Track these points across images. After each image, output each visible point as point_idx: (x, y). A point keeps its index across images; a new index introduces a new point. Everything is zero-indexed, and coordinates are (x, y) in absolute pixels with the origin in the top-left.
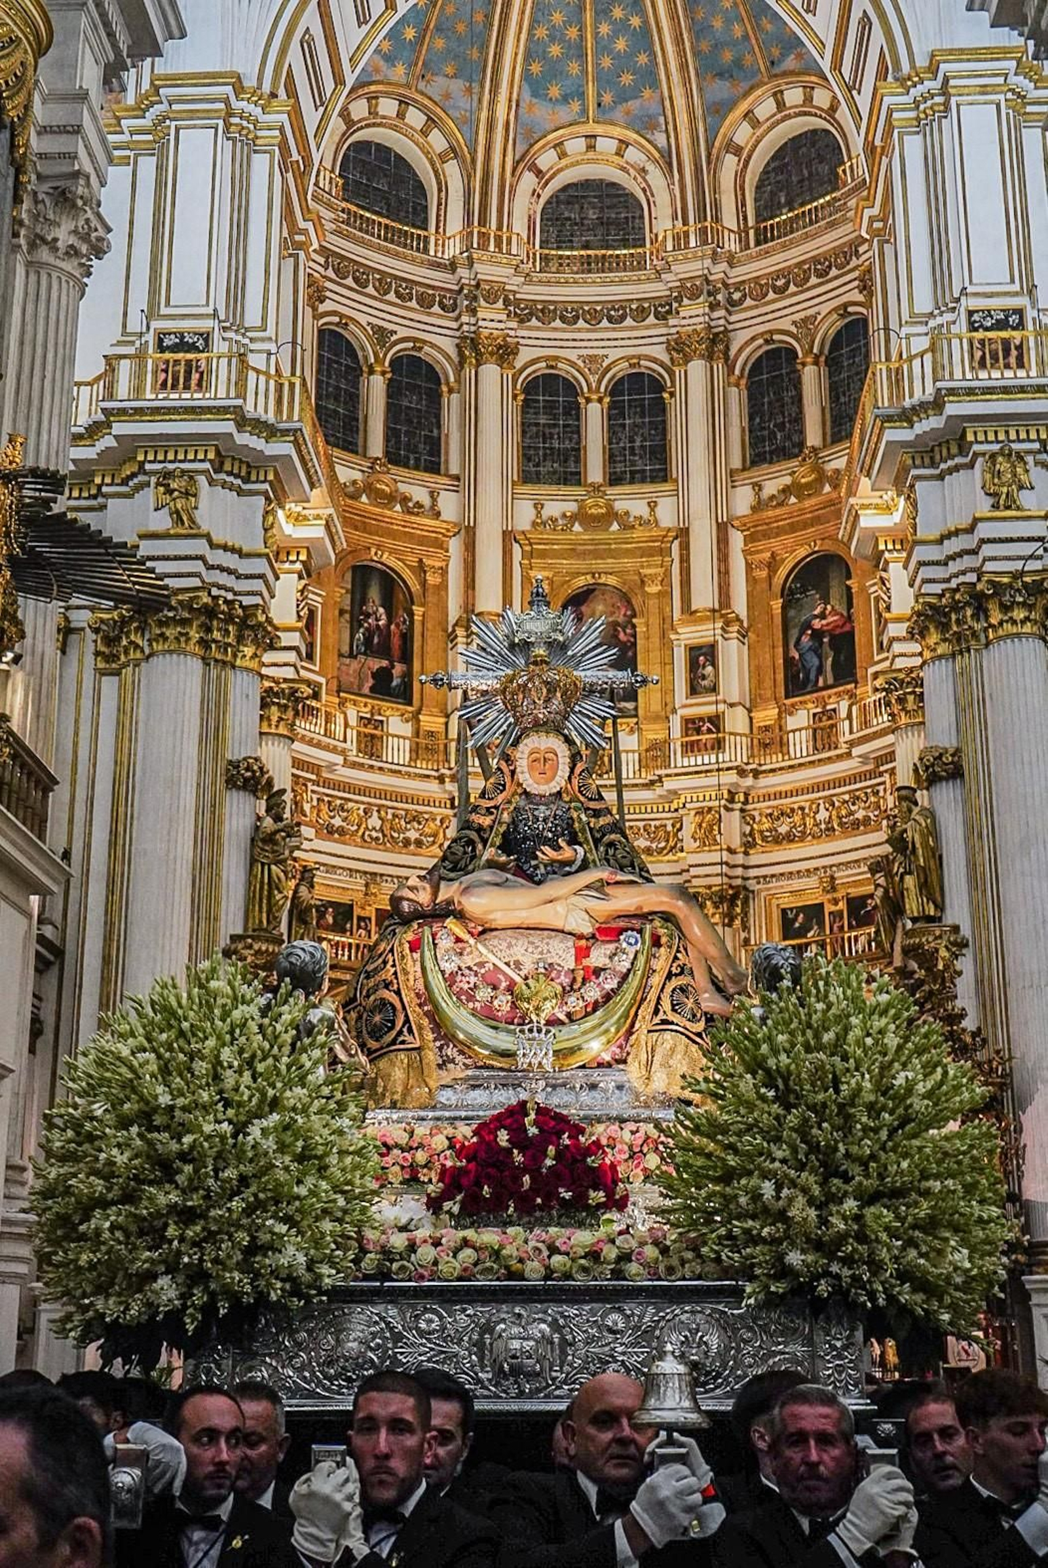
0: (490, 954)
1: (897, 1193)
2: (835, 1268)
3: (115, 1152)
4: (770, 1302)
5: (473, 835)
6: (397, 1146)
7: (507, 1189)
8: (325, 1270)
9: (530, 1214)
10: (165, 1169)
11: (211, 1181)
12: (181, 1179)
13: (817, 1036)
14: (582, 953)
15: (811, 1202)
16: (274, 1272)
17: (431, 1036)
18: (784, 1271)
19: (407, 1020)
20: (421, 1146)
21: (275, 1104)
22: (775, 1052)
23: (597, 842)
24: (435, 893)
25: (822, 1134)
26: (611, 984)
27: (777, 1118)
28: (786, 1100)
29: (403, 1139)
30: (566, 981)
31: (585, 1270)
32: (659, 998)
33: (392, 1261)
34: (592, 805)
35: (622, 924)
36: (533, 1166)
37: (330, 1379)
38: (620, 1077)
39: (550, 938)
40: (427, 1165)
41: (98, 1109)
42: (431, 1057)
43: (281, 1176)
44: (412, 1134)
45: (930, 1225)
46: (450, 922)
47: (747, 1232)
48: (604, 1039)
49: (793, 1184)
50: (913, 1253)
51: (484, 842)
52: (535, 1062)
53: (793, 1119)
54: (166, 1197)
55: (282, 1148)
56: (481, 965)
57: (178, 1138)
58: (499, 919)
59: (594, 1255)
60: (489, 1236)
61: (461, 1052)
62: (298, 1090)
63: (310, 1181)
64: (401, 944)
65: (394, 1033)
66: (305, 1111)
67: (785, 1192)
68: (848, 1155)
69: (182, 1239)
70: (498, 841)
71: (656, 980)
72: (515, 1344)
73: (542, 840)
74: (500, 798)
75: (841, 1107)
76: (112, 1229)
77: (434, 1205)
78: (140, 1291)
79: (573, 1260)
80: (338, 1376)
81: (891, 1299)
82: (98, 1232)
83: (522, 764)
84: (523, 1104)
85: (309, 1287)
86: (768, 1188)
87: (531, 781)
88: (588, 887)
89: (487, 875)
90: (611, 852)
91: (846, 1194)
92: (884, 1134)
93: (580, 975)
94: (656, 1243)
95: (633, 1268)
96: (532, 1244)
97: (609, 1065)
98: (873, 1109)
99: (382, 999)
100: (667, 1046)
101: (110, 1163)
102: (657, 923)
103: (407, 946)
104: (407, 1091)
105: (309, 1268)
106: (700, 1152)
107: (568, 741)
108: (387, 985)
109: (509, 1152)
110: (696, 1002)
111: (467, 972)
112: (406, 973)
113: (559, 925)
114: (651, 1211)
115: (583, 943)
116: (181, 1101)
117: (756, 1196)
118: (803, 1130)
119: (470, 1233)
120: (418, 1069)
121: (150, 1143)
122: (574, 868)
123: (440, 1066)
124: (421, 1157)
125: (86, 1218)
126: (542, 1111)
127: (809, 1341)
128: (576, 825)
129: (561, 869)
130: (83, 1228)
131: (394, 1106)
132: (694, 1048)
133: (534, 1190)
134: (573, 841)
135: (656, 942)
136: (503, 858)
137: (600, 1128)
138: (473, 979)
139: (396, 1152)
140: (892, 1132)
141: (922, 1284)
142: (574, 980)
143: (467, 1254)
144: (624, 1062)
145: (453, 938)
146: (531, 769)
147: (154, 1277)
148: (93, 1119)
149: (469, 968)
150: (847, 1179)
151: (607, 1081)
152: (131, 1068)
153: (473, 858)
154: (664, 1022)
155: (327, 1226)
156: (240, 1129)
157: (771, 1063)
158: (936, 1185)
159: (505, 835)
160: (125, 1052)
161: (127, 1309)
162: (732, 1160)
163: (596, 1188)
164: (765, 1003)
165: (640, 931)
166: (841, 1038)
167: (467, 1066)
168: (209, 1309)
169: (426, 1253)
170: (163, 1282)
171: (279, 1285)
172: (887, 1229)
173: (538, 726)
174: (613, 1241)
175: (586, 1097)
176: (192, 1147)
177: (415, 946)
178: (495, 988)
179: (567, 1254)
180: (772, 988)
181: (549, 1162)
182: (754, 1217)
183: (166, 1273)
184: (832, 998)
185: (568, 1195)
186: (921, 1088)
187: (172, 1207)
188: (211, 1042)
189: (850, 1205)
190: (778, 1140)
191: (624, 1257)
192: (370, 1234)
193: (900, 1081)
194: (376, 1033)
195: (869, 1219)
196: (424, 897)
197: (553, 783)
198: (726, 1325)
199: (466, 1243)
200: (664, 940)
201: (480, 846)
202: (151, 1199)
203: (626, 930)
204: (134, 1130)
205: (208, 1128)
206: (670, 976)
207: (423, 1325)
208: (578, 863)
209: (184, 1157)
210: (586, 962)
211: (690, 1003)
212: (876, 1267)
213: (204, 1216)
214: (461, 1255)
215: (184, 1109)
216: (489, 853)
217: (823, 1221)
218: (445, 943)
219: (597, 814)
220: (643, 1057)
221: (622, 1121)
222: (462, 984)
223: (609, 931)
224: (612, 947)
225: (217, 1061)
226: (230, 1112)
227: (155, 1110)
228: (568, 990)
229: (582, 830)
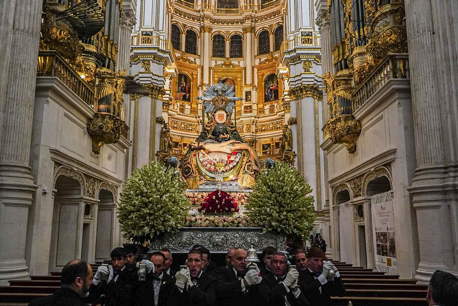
0: (210, 157)
1: (294, 211)
2: (281, 226)
3: (136, 201)
4: (268, 232)
5: (206, 132)
6: (191, 197)
7: (215, 208)
8: (179, 225)
9: (219, 213)
10: (146, 205)
11: (155, 208)
12: (149, 207)
13: (279, 178)
14: (229, 157)
15: (277, 212)
16: (169, 226)
17: (198, 174)
18: (271, 226)
19: (193, 171)
20: (196, 197)
21: (168, 191)
22: (270, 181)
23: (232, 133)
24: (199, 144)
25: (280, 199)
26: (235, 164)
27: (270, 195)
28: (272, 191)
29: (192, 195)
30: (225, 163)
31: (231, 225)
32: (245, 167)
33: (192, 223)
34: (231, 126)
36: (220, 203)
37: (180, 247)
38: (236, 183)
40: (198, 201)
41: (132, 193)
42: (198, 178)
43: (170, 206)
44: (194, 194)
45: (300, 217)
46: (202, 150)
47: (264, 218)
48: (233, 175)
49: (273, 209)
50: (297, 223)
51: (209, 133)
52: (219, 180)
53: (273, 195)
54: (146, 211)
55: (170, 200)
56: (208, 159)
57: (148, 198)
58: (212, 150)
59: (233, 222)
60: (212, 218)
61: (204, 178)
62: (173, 189)
63: (175, 207)
65: (190, 174)
66: (174, 193)
67: (272, 210)
68: (284, 203)
69: (150, 219)
70: (211, 133)
71: (244, 163)
72: (217, 240)
73: (220, 133)
74: (212, 124)
75: (283, 193)
76: (135, 217)
77: (200, 211)
78: (141, 229)
79: (229, 223)
80: (181, 246)
81: (292, 232)
82: (132, 218)
83: (216, 117)
84: (218, 190)
85: (175, 228)
86: (268, 209)
87: (218, 120)
88: (230, 144)
89: (209, 141)
90: (235, 136)
91: (284, 211)
92: (292, 199)
93: (228, 162)
94: (245, 220)
95: (241, 225)
96: (220, 220)
97: (234, 181)
98: (290, 194)
99: (188, 166)
100: (246, 177)
101: (135, 203)
102: (244, 151)
103: (193, 155)
104: (193, 185)
105: (175, 225)
106: (254, 201)
107: (226, 112)
108: (189, 163)
109: (215, 200)
110: (252, 168)
112: (193, 161)
113: (224, 151)
114: (244, 213)
115: (229, 155)
116: (149, 191)
117: (266, 211)
118: (276, 198)
119: (208, 217)
120: (195, 181)
121: (143, 200)
122: (227, 139)
123: (199, 180)
124: (196, 199)
125: (130, 215)
126: (221, 192)
127: (275, 240)
129: (225, 139)
130: (129, 217)
131: (190, 188)
132: (251, 177)
133: (220, 208)
134: (227, 133)
135: (244, 155)
136: (213, 137)
137: (232, 194)
138: (206, 163)
140: (293, 198)
141: (298, 229)
142: (227, 163)
144: (237, 180)
146: (218, 118)
147: (144, 227)
148: (131, 194)
149: (206, 160)
150: (284, 208)
151: (234, 184)
152: (138, 184)
153: (206, 136)
154: (246, 172)
155: (179, 216)
156: (161, 197)
157: (269, 184)
158: (302, 209)
159: (213, 132)
160: (137, 180)
161: (138, 233)
162: (261, 204)
163: (233, 208)
164: (268, 171)
165: (241, 153)
166: (283, 179)
167: (205, 180)
168: (155, 233)
169: (199, 221)
170: (146, 228)
171: (169, 228)
172: (292, 218)
173: (220, 109)
174: (237, 219)
175: (229, 187)
176: (152, 200)
177: (195, 155)
178: (211, 164)
179: (227, 222)
180: (269, 168)
181: (223, 202)
182: (265, 215)
183: (146, 226)
184: (282, 171)
185: (227, 209)
186: (299, 190)
187: (147, 213)
188: (155, 178)
189: (285, 213)
190: (270, 199)
191: (239, 223)
192: (188, 218)
193: (295, 188)
194: (186, 173)
195: (288, 216)
196: (196, 145)
197: (223, 121)
198: (259, 236)
199: (207, 219)
200: (246, 155)
202: (143, 211)
203: (238, 153)
204: (139, 197)
205: (155, 197)
206: (247, 162)
207: (198, 236)
208: (228, 138)
209: (149, 202)
210: (230, 159)
211: (251, 168)
212: (290, 225)
213: (154, 214)
214: (206, 222)
215: (150, 193)
216: (210, 136)
217: (279, 216)
218: (201, 155)
219: (232, 128)
220: (241, 179)
221: (237, 192)
222: (204, 163)
223: (235, 153)
224: (235, 156)
225: (156, 182)
226: (159, 193)
227: (144, 192)
228: (226, 165)
229: (229, 131)
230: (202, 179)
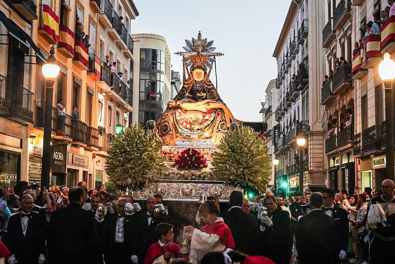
0: (186, 116)
2: (238, 180)
3: (120, 158)
5: (184, 89)
6: (168, 153)
7: (186, 164)
8: (155, 178)
9: (189, 168)
10: (129, 161)
11: (136, 163)
12: (132, 163)
14: (204, 116)
15: (235, 168)
16: (147, 178)
17: (174, 132)
19: (170, 129)
21: (146, 150)
23: (209, 91)
24: (176, 103)
26: (209, 123)
28: (233, 151)
29: (169, 152)
30: (200, 122)
32: (218, 126)
33: (166, 176)
34: (209, 83)
35: (212, 111)
36: (191, 160)
38: (210, 141)
39: (198, 113)
40: (173, 157)
41: (117, 151)
43: (148, 163)
44: (170, 151)
47: (225, 173)
48: (208, 133)
51: (186, 91)
52: (194, 137)
54: (129, 166)
55: (148, 158)
56: (184, 118)
57: (131, 156)
59: (200, 176)
60: (182, 172)
61: (180, 135)
62: (151, 148)
63: (152, 163)
64: (169, 114)
65: (167, 131)
66: (152, 151)
67: (231, 167)
69: (132, 173)
70: (189, 91)
71: (218, 122)
72: (186, 190)
74: (190, 81)
75: (241, 153)
76: (120, 170)
77: (174, 166)
78: (125, 180)
82: (118, 171)
83: (194, 75)
84: (190, 149)
85: (152, 180)
86: (228, 166)
87: (196, 78)
88: (206, 103)
89: (186, 99)
90: (212, 94)
91: (241, 167)
92: (249, 158)
93: (203, 121)
94: (210, 174)
95: (206, 178)
96: (190, 174)
97: (209, 138)
98: (247, 154)
99: (165, 124)
100: (219, 135)
101: (120, 160)
102: (219, 110)
103: (170, 114)
104: (170, 142)
105: (152, 177)
107: (204, 70)
108: (166, 122)
109: (186, 157)
111: (182, 120)
112: (170, 119)
113: (200, 110)
114: (210, 169)
115: (204, 114)
116: (131, 150)
117: (226, 167)
118: (234, 157)
119: (179, 172)
120: (172, 138)
121: (126, 157)
122: (204, 97)
123: (176, 138)
124: (172, 155)
125: (116, 169)
126: (193, 150)
128: (205, 88)
129: (202, 98)
131: (167, 145)
132: (224, 135)
133: (191, 164)
134: (204, 92)
135: (218, 115)
136: (190, 95)
138: (183, 121)
139: (168, 154)
141: (253, 182)
142: (202, 121)
143: (179, 175)
145: (179, 113)
146: (196, 76)
147: (127, 178)
149: (182, 119)
150: (242, 165)
151: (208, 141)
152: (122, 143)
153: (184, 95)
154: (219, 130)
155: (155, 170)
156: (141, 155)
159: (191, 90)
160: (122, 141)
163: (202, 164)
165: (215, 113)
167: (181, 138)
168: (136, 184)
169: (172, 175)
170: (129, 179)
171: (147, 180)
172: (247, 173)
173: (198, 67)
174: (203, 174)
176: (133, 157)
177: (172, 114)
178: (187, 123)
179: (195, 176)
181: (193, 159)
182: (226, 171)
183: (129, 178)
185: (197, 165)
187: (130, 167)
188: (136, 140)
189: (242, 169)
191: (205, 177)
192: (162, 172)
194: (164, 131)
195: (245, 172)
196: (174, 104)
197: (201, 79)
200: (220, 114)
201: (185, 92)
202: (127, 166)
203: (212, 112)
204: (123, 154)
205: (136, 154)
206: (220, 121)
209: (131, 159)
210: (205, 118)
211: (225, 126)
212: (245, 179)
213: (135, 168)
214: (177, 176)
217: (237, 172)
218: (177, 114)
219: (209, 85)
220: (215, 137)
222: (181, 122)
223: (210, 112)
224: (209, 115)
225: (137, 143)
226: (139, 152)
227: (127, 151)
228: (201, 124)
229: (206, 89)
230: (178, 137)
